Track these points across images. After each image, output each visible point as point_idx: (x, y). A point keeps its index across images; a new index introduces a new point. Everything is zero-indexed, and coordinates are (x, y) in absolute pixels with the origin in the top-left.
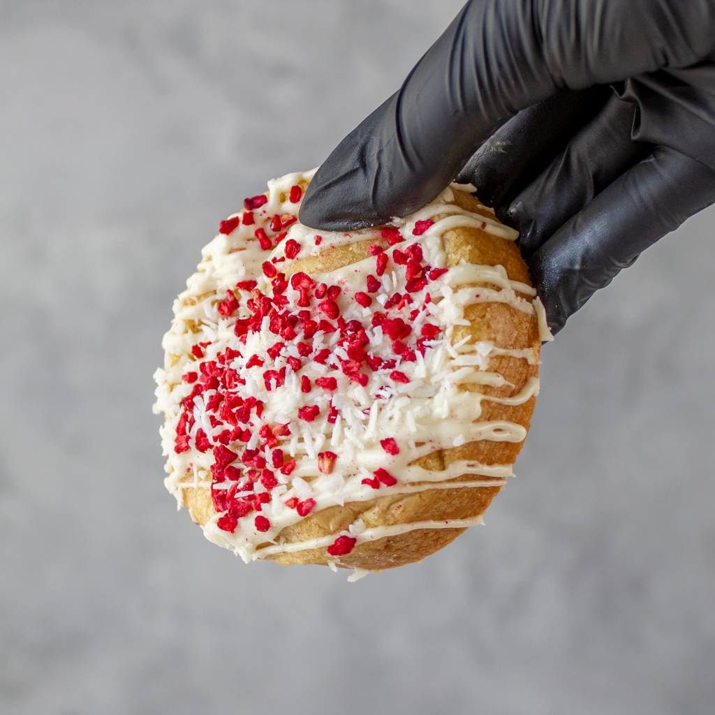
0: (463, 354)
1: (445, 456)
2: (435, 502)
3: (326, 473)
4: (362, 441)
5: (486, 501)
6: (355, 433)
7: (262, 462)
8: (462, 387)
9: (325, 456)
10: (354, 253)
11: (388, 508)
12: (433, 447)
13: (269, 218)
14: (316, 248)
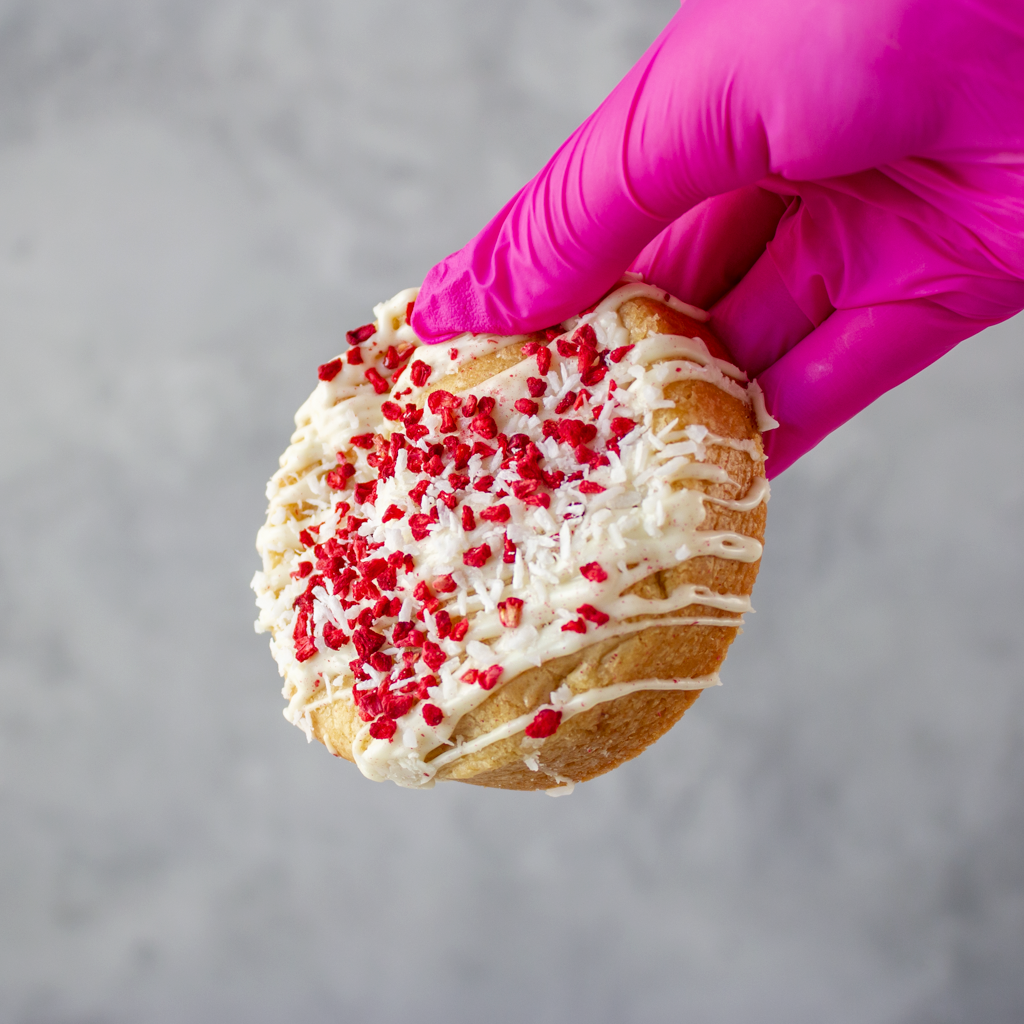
0: (671, 443)
1: (666, 579)
2: (660, 649)
3: (511, 627)
4: (555, 575)
5: (721, 651)
6: (543, 566)
7: (421, 637)
8: (676, 485)
9: (508, 606)
10: (504, 361)
11: (600, 663)
12: (650, 568)
13: (381, 352)
14: (453, 364)
